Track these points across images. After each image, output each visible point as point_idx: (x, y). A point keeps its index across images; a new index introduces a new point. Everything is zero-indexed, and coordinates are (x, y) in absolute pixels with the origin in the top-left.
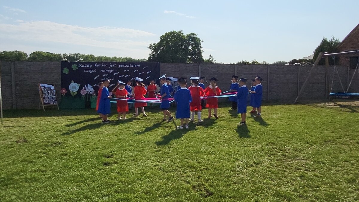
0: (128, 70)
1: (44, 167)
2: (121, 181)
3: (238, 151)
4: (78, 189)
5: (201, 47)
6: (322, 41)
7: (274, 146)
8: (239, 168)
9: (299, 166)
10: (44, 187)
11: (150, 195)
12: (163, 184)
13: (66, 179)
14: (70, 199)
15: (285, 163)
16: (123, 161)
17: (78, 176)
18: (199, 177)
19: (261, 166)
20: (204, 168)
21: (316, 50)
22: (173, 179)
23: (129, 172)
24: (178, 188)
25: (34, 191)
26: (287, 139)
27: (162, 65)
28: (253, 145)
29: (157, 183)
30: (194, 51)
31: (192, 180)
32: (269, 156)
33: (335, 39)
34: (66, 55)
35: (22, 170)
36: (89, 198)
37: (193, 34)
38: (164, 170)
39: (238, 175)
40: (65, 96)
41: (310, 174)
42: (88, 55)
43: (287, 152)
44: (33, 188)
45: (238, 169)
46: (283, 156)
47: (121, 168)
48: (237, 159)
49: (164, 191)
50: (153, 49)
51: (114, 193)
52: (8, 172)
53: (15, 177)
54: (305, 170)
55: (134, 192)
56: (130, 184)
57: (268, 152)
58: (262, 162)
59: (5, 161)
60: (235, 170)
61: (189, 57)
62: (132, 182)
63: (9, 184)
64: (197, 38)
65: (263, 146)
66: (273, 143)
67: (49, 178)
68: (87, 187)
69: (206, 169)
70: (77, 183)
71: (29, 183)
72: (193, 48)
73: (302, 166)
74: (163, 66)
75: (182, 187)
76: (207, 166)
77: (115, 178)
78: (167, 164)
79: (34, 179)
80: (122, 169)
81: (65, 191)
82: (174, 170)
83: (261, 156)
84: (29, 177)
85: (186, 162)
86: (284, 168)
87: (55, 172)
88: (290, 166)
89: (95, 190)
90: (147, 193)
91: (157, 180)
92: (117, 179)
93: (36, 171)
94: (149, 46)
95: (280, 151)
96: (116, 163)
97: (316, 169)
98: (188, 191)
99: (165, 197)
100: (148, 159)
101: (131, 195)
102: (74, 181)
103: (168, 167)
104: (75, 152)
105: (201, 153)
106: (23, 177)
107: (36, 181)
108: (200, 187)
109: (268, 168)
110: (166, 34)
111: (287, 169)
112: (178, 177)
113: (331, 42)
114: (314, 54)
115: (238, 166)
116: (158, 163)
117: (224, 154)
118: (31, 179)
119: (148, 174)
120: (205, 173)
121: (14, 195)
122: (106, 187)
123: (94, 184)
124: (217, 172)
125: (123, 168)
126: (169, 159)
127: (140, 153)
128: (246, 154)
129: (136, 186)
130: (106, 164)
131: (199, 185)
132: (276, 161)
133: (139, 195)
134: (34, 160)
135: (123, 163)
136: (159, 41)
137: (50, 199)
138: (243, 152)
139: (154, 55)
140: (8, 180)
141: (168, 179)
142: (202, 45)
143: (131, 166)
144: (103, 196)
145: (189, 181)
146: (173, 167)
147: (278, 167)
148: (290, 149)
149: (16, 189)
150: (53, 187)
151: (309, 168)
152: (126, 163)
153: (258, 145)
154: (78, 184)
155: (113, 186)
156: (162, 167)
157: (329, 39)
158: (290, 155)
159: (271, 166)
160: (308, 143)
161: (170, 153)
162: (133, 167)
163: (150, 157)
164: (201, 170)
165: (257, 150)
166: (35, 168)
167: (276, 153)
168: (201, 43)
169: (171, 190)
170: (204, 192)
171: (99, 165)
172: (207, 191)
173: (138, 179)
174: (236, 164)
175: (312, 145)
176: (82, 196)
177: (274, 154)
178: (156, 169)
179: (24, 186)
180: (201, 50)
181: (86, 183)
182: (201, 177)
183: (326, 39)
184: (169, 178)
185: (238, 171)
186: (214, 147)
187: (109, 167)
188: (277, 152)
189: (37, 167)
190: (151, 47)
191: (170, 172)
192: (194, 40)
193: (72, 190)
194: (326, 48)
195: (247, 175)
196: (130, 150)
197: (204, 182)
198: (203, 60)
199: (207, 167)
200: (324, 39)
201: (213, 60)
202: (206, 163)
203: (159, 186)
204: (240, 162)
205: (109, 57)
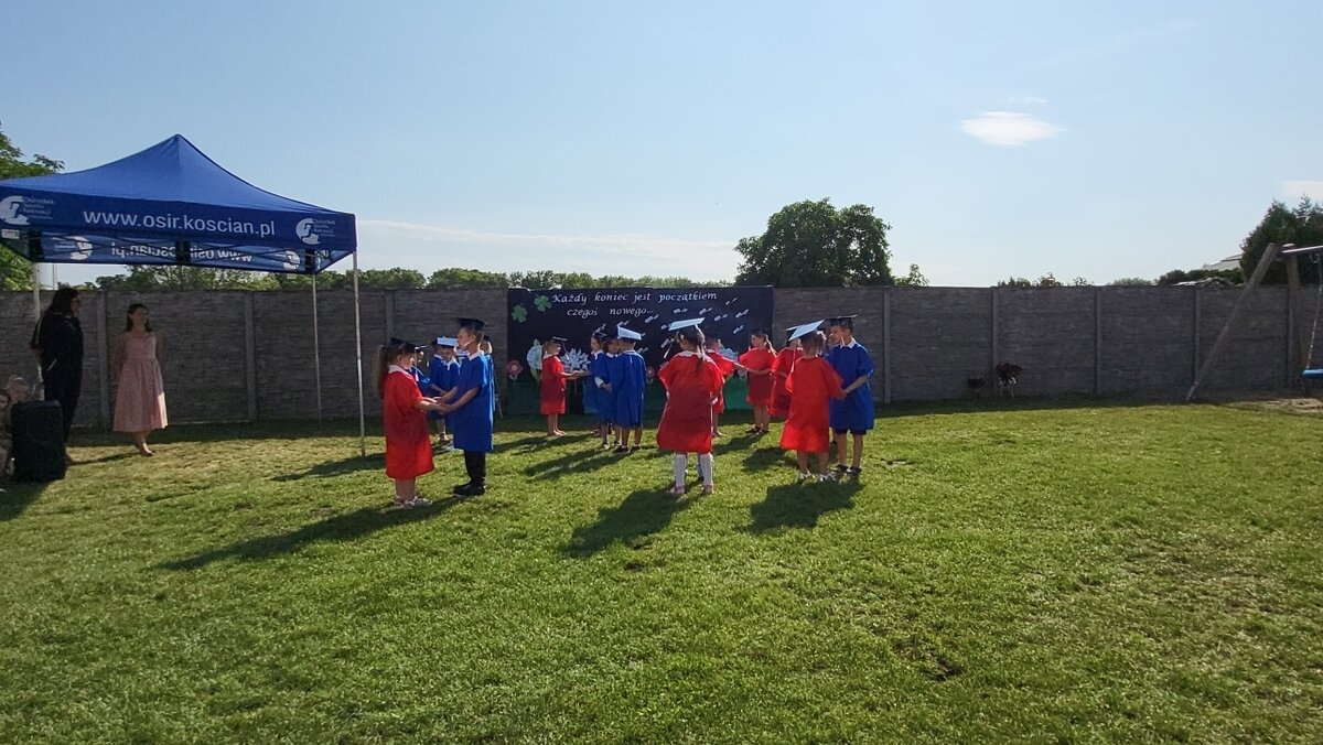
0: (685, 310)
1: (468, 568)
2: (679, 618)
3: (1026, 542)
4: (559, 633)
5: (885, 245)
6: (1270, 210)
7: (1139, 531)
8: (1038, 593)
9: (1237, 594)
10: (470, 624)
11: (765, 663)
12: (802, 632)
13: (525, 606)
14: (540, 660)
15: (1188, 584)
16: (681, 560)
17: (557, 596)
18: (912, 616)
19: (1107, 590)
20: (924, 588)
21: (1250, 241)
22: (832, 618)
23: (701, 592)
24: (848, 645)
25: (443, 635)
26: (1180, 508)
27: (778, 293)
28: (1071, 525)
29: (783, 628)
30: (865, 253)
31: (890, 624)
32: (1128, 561)
33: (1313, 206)
34: (519, 276)
35: (413, 574)
36: (589, 662)
37: (861, 208)
38: (800, 589)
39: (1033, 614)
40: (518, 381)
41: (1279, 622)
42: (575, 275)
43: (1188, 551)
44: (438, 625)
45: (1031, 597)
46: (1177, 560)
47: (676, 578)
48: (1024, 567)
49: (807, 654)
50: (750, 252)
51: (660, 652)
52: (378, 577)
53: (395, 593)
54: (1261, 609)
55: (719, 651)
56: (704, 628)
57: (1124, 546)
58: (1107, 579)
59: (369, 549)
60: (1024, 600)
61: (852, 272)
62: (710, 621)
63: (380, 611)
64: (872, 218)
65: (1103, 529)
66: (1136, 523)
67: (481, 598)
68: (583, 629)
69: (931, 593)
70: (556, 616)
71: (429, 609)
72: (861, 244)
73: (1249, 595)
74: (782, 298)
75: (862, 646)
76: (931, 583)
77: (663, 608)
78: (810, 573)
79: (442, 601)
80: (680, 584)
81: (523, 639)
82: (832, 592)
83: (1103, 559)
84: (430, 594)
85: (865, 568)
86: (1185, 600)
87: (497, 583)
88: (1205, 594)
89: (607, 639)
90: (759, 655)
91: (784, 619)
92: (665, 611)
93: (446, 578)
94: (737, 244)
95: (1162, 545)
96: (660, 564)
97: (1298, 606)
98: (881, 657)
99: (812, 671)
100: (752, 557)
101: (711, 662)
102: (548, 611)
103: (812, 582)
104: (547, 530)
105: (910, 542)
106: (414, 592)
107: (446, 605)
108: (919, 648)
109: (1132, 597)
110: (785, 209)
111: (1198, 602)
112: (845, 613)
113: (1300, 214)
114: (1241, 252)
115: (1032, 589)
116: (782, 570)
117: (978, 547)
118: (434, 600)
119: (757, 600)
120: (928, 604)
121: (391, 641)
122: (638, 631)
123: (603, 622)
124: (967, 602)
125: (682, 581)
126: (812, 557)
127: (726, 539)
128: (1051, 552)
129: (724, 635)
130: (631, 567)
131: (913, 641)
132: (1155, 578)
133: (733, 661)
134: (441, 549)
135: (679, 565)
136: (766, 229)
137: (484, 657)
138: (1042, 546)
139: (753, 268)
140: (378, 600)
141: (815, 617)
142: (887, 239)
143: (703, 574)
144: (628, 658)
145: (881, 626)
146: (826, 581)
147: (1166, 596)
148: (1196, 541)
149: (396, 625)
150: (493, 626)
151: (1276, 603)
152: (689, 565)
153: (1087, 525)
154: (559, 619)
155: (656, 629)
156: (794, 581)
157: (1292, 206)
158: (1201, 558)
159: (1142, 590)
160: (1254, 523)
161: (815, 541)
162: (709, 577)
163: (757, 550)
164: (914, 595)
165: (1085, 540)
166: (446, 570)
167: (1151, 551)
168: (886, 232)
169: (829, 651)
170: (931, 664)
171: (615, 567)
172: (942, 661)
173: (727, 614)
174: (1025, 580)
175: (1272, 531)
176: (571, 655)
177: (1146, 555)
178: (776, 585)
179: (418, 619)
180: (886, 252)
181: (581, 619)
182: (917, 615)
183: (1282, 205)
184: (819, 617)
185: (1033, 604)
186: (946, 526)
187: (641, 574)
188: (1153, 547)
189: (451, 569)
190: (742, 247)
191: (820, 596)
192: (865, 225)
193: (543, 636)
194: (1285, 232)
195: (1063, 618)
196: (698, 531)
197: (929, 632)
198: (891, 280)
199: (933, 588)
200: (1274, 207)
201: (921, 279)
202: (929, 574)
203: (790, 639)
204: (1036, 577)
205: (629, 278)
